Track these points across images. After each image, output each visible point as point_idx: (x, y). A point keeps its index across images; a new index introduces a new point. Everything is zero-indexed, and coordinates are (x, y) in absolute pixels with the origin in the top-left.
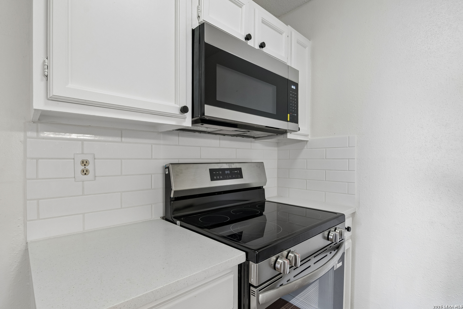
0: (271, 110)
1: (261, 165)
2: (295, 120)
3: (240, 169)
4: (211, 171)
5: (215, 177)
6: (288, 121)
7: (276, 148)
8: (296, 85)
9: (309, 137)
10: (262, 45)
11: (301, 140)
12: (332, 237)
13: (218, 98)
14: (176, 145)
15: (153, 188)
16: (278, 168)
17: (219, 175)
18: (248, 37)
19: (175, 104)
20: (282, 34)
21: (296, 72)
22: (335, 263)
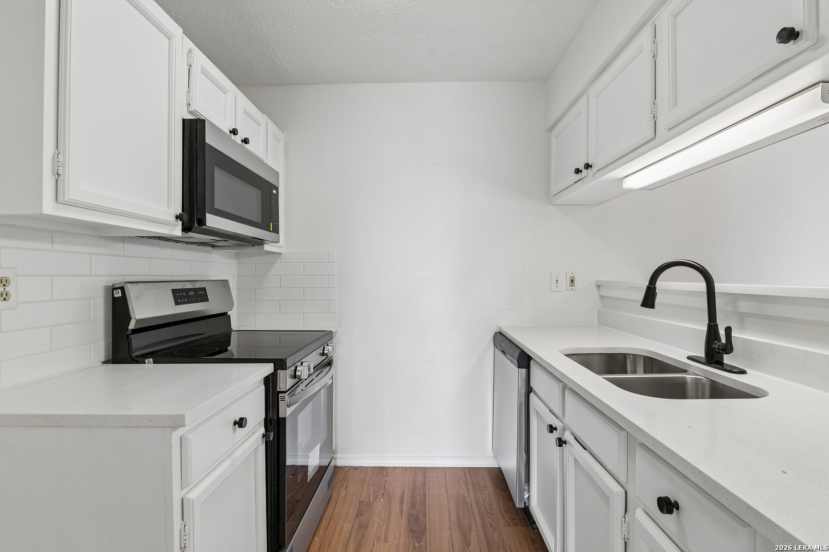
0: (257, 218)
1: (225, 283)
2: (276, 230)
3: (204, 289)
4: (174, 291)
5: (179, 301)
6: (270, 231)
7: (235, 261)
8: (277, 189)
9: (283, 248)
10: (246, 141)
11: (273, 252)
12: (327, 352)
13: (217, 206)
14: (120, 256)
15: (91, 319)
16: (238, 288)
17: (183, 297)
18: (234, 132)
19: (168, 208)
20: (259, 126)
21: (276, 174)
22: (326, 380)
